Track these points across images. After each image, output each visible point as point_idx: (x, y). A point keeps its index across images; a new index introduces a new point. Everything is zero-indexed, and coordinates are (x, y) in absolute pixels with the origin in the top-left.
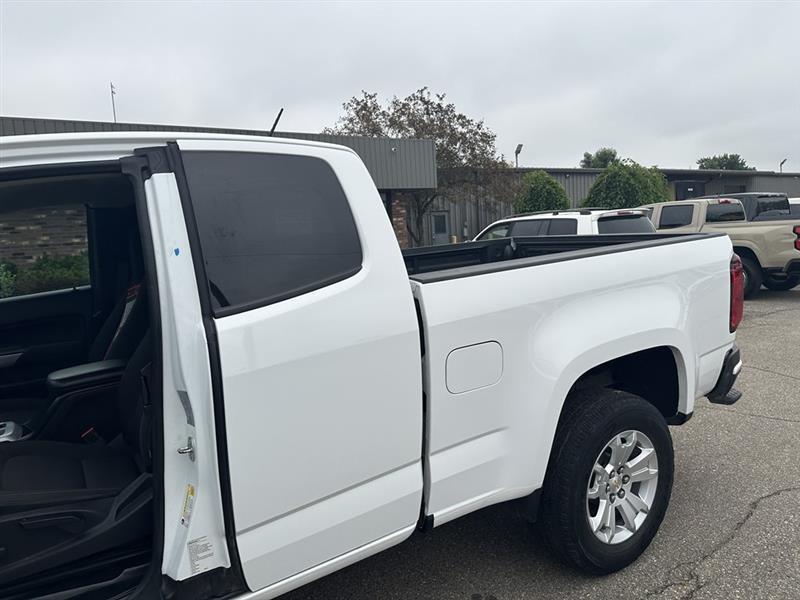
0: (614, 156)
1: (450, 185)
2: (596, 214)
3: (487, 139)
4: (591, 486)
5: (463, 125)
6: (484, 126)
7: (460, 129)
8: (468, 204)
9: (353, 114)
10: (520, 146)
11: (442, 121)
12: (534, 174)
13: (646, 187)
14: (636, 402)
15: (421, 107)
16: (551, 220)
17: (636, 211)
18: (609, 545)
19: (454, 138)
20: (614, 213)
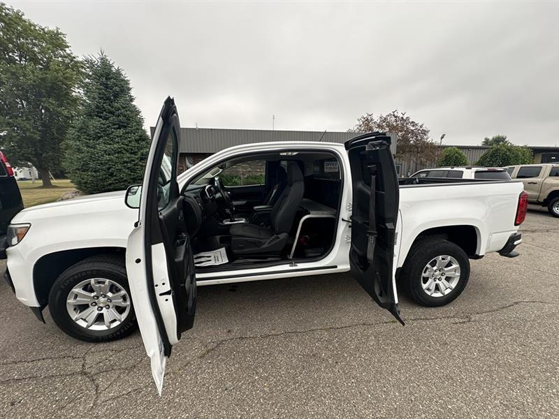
0: (504, 139)
1: (404, 152)
2: (474, 169)
3: (425, 132)
4: (425, 272)
5: (413, 126)
6: (424, 126)
7: (412, 128)
8: (412, 162)
9: (361, 123)
10: (444, 135)
11: (403, 125)
12: (449, 149)
13: (517, 156)
14: (452, 245)
15: (393, 119)
16: (449, 171)
17: (499, 169)
18: (430, 296)
19: (408, 131)
20: (486, 169)
